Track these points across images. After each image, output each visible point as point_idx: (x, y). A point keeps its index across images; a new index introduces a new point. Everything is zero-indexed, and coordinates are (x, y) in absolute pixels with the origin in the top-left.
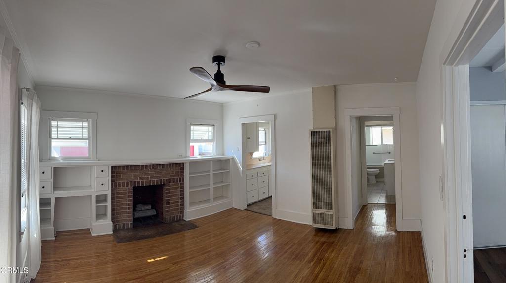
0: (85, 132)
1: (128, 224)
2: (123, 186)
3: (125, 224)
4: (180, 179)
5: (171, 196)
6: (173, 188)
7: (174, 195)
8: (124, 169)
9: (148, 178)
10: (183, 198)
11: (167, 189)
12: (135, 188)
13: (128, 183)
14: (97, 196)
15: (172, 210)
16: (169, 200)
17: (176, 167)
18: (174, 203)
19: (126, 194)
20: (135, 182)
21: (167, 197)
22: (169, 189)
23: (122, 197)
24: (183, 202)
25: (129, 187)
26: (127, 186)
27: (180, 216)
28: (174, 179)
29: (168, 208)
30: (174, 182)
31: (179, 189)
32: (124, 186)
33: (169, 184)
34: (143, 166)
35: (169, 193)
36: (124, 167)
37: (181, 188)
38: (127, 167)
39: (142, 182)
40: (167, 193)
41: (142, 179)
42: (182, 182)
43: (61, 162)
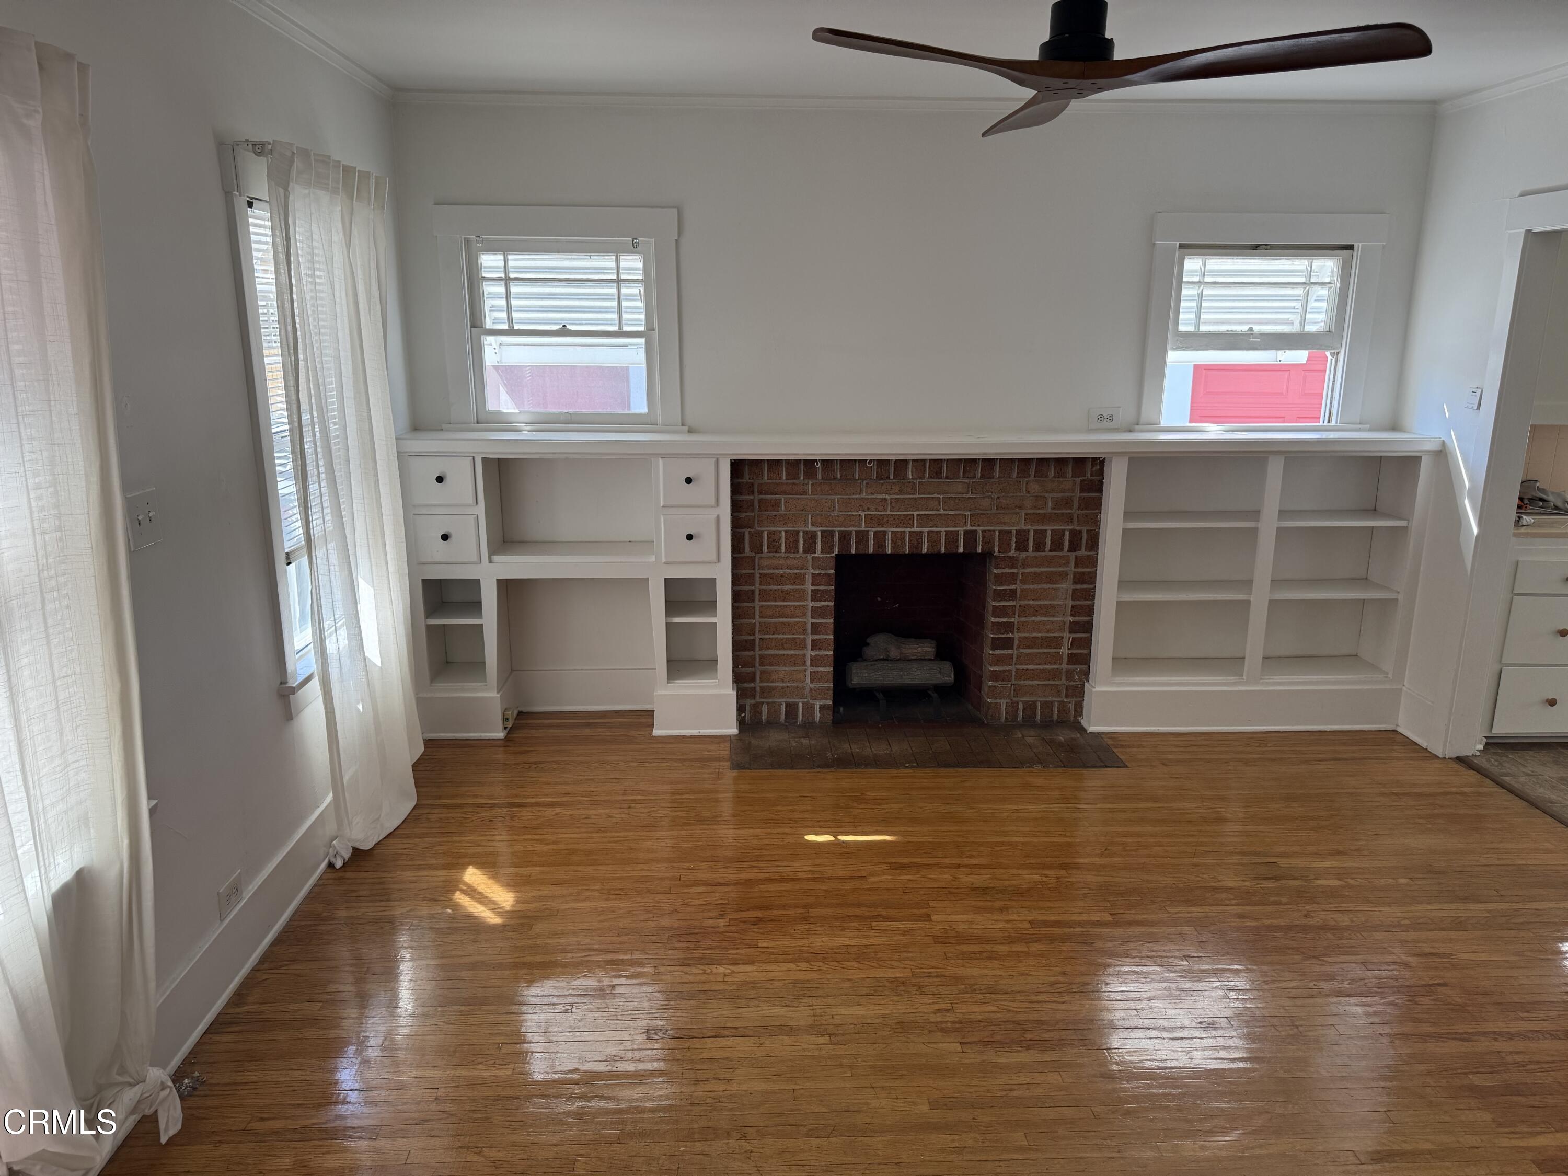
0: (631, 298)
1: (809, 708)
2: (789, 549)
3: (796, 705)
4: (1076, 535)
5: (1024, 611)
6: (1037, 578)
7: (1036, 611)
8: (792, 475)
9: (907, 521)
10: (1087, 627)
11: (1000, 579)
12: (844, 562)
13: (811, 538)
14: (669, 583)
15: (1021, 675)
16: (1009, 627)
17: (1060, 474)
18: (1032, 643)
19: (803, 582)
20: (844, 537)
21: (999, 611)
22: (1013, 578)
23: (785, 595)
24: (1087, 643)
25: (818, 554)
26: (810, 548)
27: (1063, 707)
28: (1040, 534)
29: (999, 660)
30: (1039, 547)
31: (1067, 586)
32: (792, 547)
33: (1013, 553)
34: (882, 463)
35: (1012, 595)
36: (794, 465)
37: (1079, 578)
38: (810, 464)
39: (880, 538)
40: (1000, 595)
41: (879, 521)
42: (1083, 552)
43: (524, 436)
